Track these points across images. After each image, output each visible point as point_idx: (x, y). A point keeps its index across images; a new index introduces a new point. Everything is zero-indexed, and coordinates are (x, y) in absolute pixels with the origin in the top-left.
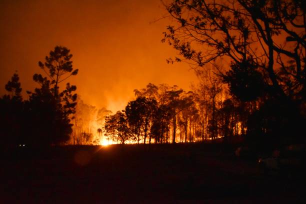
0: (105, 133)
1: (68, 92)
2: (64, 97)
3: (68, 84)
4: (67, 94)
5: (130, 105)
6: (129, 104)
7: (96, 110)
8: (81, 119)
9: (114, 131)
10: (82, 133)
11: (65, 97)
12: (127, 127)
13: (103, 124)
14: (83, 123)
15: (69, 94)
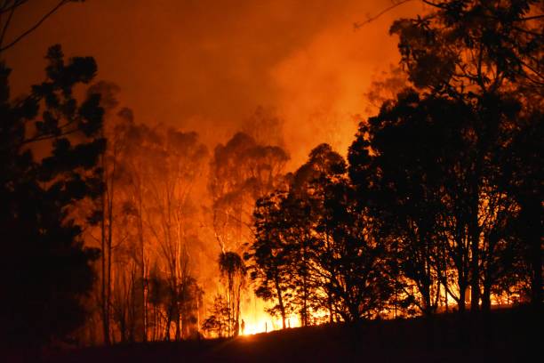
0: (258, 282)
1: (59, 92)
2: (39, 118)
3: (55, 52)
4: (52, 102)
5: (366, 137)
6: (363, 129)
7: (202, 151)
8: (128, 209)
9: (304, 271)
10: (144, 282)
11: (46, 115)
12: (363, 243)
13: (246, 218)
14: (140, 225)
15: (62, 100)
